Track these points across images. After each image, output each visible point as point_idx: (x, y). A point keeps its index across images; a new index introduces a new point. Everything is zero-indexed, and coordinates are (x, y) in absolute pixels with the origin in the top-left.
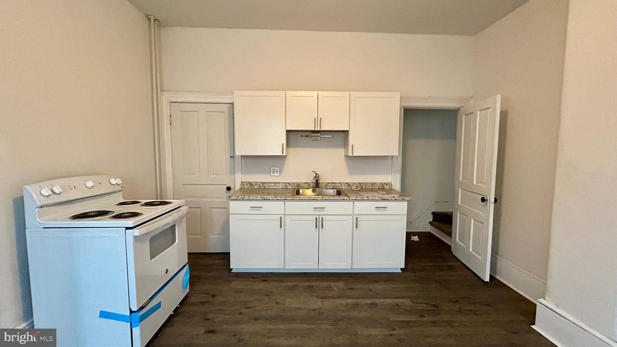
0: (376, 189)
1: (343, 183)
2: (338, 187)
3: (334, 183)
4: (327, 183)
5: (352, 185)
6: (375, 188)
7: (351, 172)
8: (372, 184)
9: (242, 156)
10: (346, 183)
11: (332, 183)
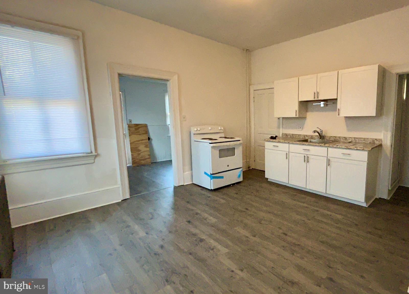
0: (368, 143)
1: (342, 137)
2: (338, 139)
3: (335, 137)
4: (330, 136)
5: (348, 139)
6: (366, 142)
7: (349, 130)
8: (364, 139)
9: (283, 118)
10: (344, 137)
11: (334, 137)
